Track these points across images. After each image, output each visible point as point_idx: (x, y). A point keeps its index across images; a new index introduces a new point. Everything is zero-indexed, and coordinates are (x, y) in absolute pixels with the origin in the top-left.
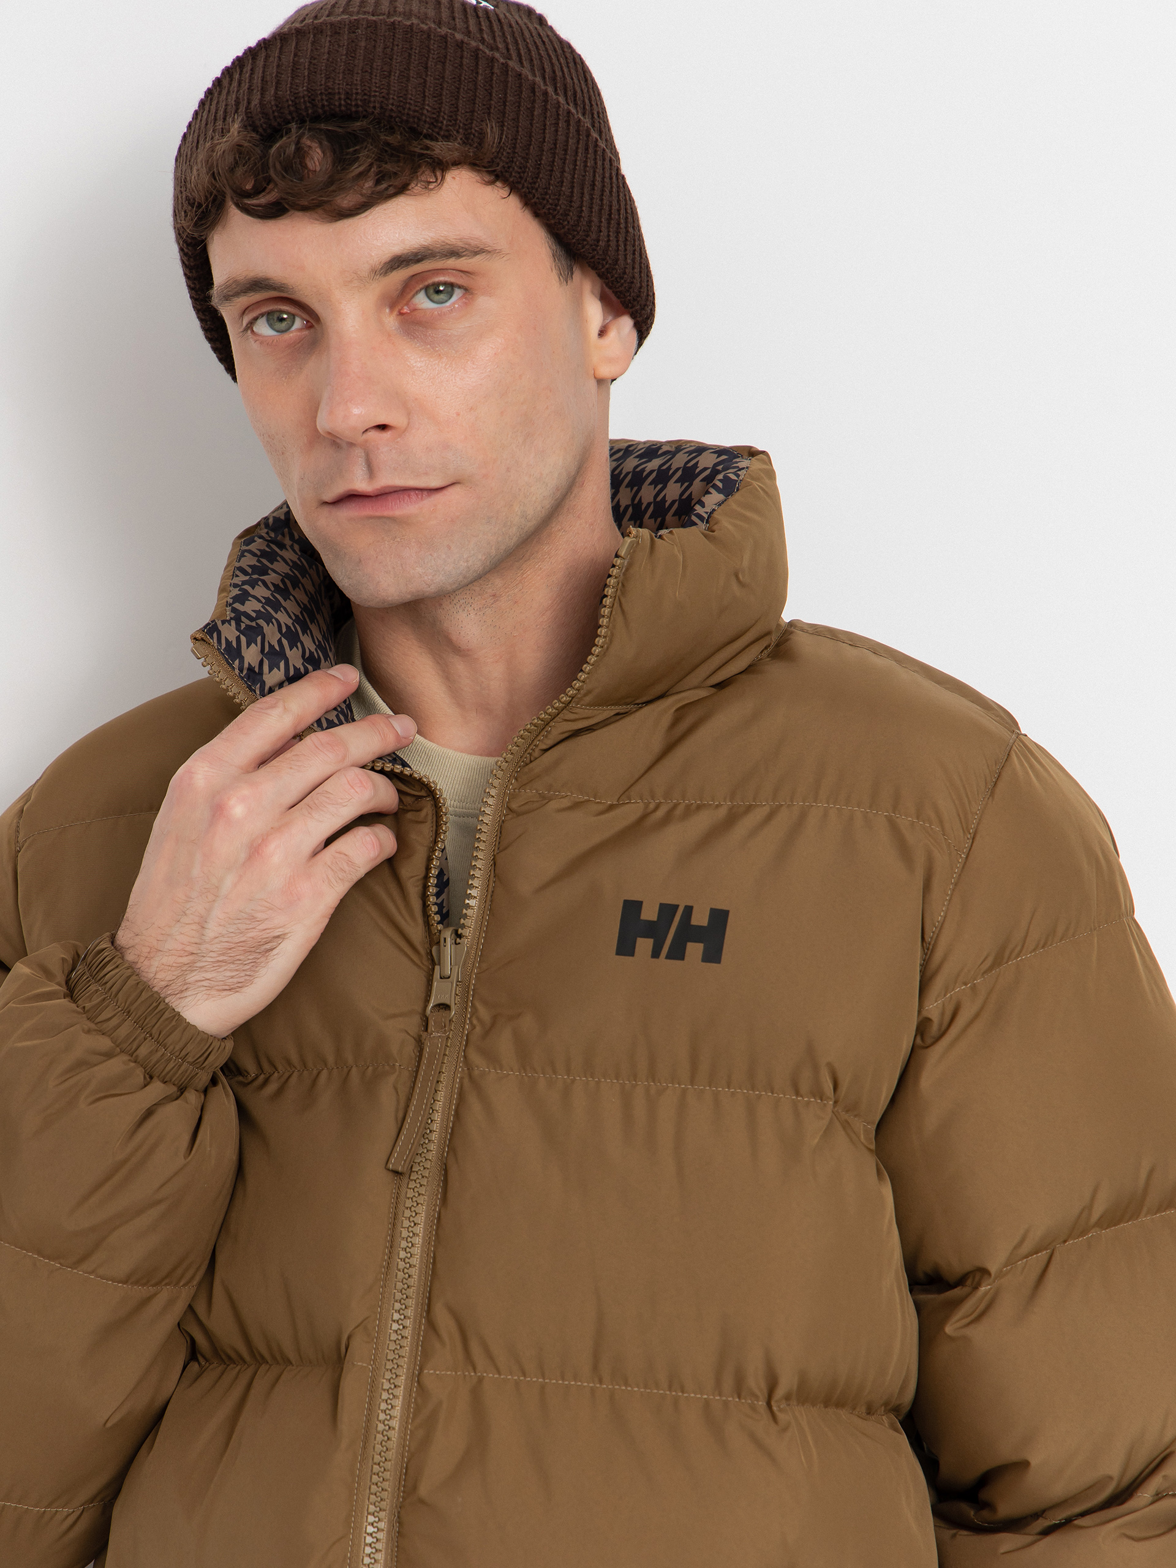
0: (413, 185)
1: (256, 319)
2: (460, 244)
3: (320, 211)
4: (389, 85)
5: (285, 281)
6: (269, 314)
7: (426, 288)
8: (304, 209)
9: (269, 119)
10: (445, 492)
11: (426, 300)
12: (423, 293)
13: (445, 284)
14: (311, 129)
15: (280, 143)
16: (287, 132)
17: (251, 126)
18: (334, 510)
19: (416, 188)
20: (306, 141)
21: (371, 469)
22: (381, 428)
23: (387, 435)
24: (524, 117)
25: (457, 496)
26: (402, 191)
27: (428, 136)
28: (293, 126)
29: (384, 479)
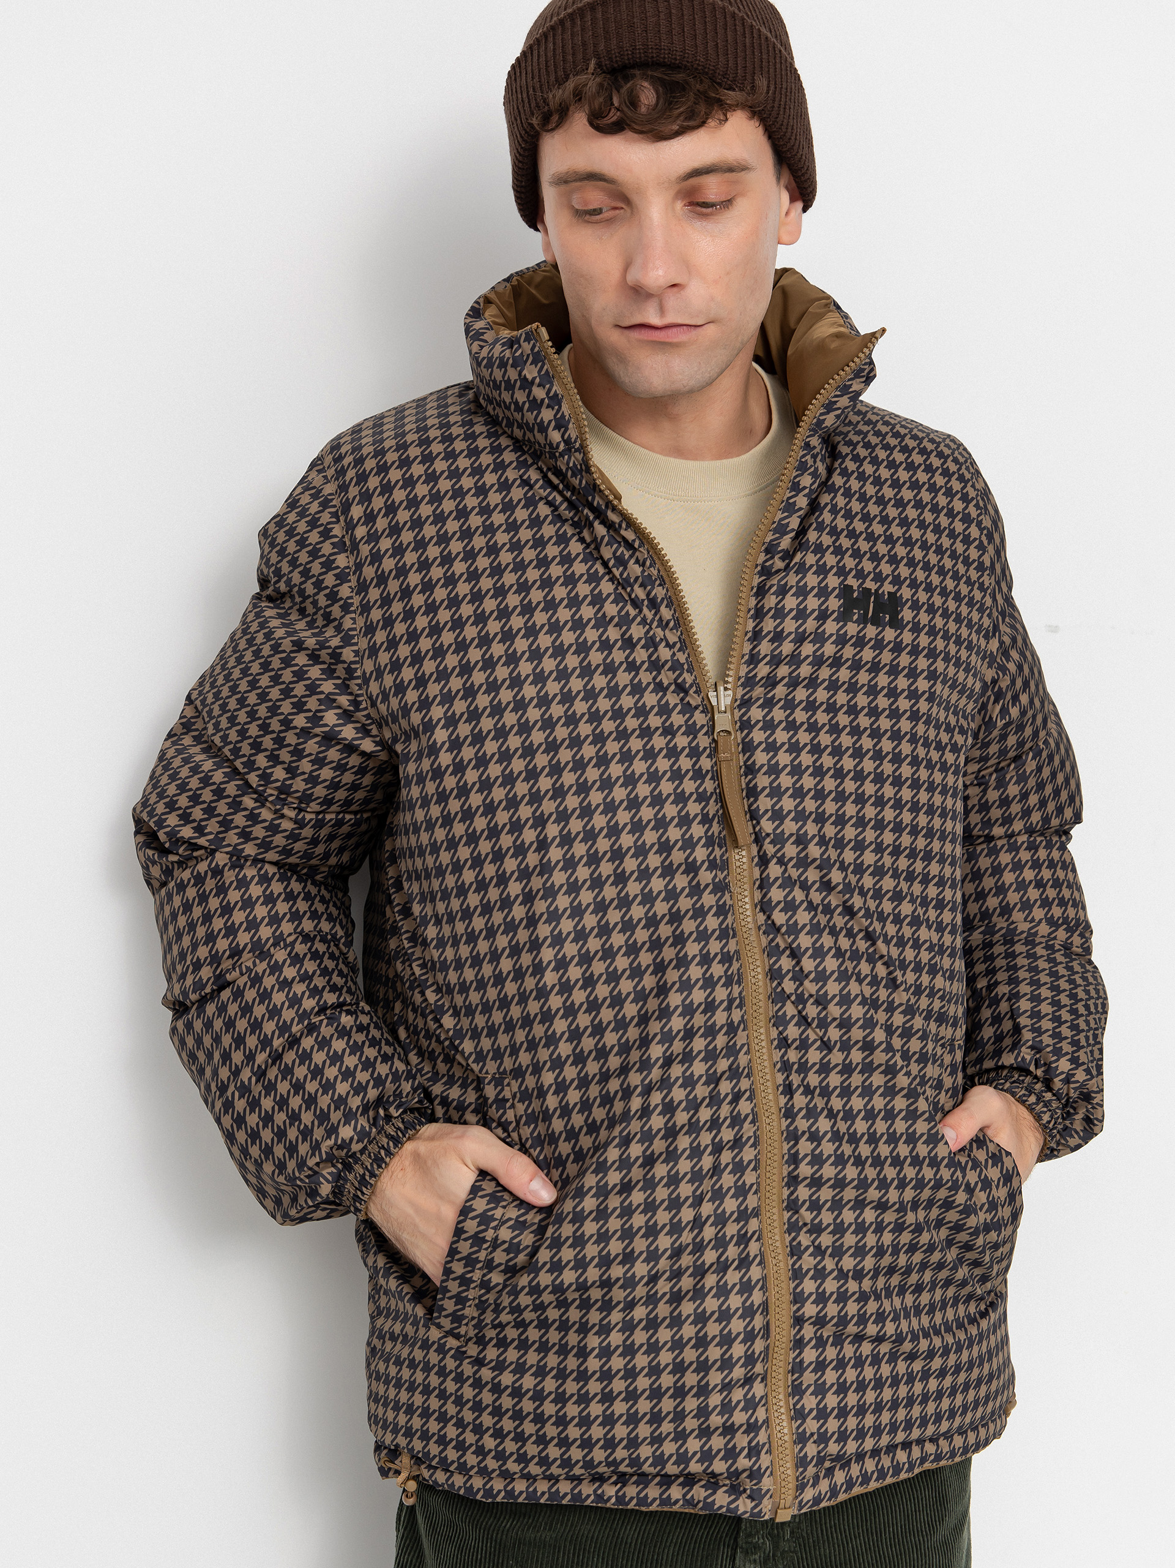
0: (710, 121)
2: (735, 164)
4: (696, 46)
9: (612, 62)
10: (705, 328)
14: (652, 77)
15: (629, 85)
16: (633, 76)
17: (599, 65)
18: (627, 332)
19: (712, 123)
20: (646, 84)
21: (662, 311)
22: (674, 286)
23: (675, 289)
24: (772, 70)
25: (711, 331)
26: (703, 124)
27: (720, 84)
28: (637, 72)
29: (670, 319)
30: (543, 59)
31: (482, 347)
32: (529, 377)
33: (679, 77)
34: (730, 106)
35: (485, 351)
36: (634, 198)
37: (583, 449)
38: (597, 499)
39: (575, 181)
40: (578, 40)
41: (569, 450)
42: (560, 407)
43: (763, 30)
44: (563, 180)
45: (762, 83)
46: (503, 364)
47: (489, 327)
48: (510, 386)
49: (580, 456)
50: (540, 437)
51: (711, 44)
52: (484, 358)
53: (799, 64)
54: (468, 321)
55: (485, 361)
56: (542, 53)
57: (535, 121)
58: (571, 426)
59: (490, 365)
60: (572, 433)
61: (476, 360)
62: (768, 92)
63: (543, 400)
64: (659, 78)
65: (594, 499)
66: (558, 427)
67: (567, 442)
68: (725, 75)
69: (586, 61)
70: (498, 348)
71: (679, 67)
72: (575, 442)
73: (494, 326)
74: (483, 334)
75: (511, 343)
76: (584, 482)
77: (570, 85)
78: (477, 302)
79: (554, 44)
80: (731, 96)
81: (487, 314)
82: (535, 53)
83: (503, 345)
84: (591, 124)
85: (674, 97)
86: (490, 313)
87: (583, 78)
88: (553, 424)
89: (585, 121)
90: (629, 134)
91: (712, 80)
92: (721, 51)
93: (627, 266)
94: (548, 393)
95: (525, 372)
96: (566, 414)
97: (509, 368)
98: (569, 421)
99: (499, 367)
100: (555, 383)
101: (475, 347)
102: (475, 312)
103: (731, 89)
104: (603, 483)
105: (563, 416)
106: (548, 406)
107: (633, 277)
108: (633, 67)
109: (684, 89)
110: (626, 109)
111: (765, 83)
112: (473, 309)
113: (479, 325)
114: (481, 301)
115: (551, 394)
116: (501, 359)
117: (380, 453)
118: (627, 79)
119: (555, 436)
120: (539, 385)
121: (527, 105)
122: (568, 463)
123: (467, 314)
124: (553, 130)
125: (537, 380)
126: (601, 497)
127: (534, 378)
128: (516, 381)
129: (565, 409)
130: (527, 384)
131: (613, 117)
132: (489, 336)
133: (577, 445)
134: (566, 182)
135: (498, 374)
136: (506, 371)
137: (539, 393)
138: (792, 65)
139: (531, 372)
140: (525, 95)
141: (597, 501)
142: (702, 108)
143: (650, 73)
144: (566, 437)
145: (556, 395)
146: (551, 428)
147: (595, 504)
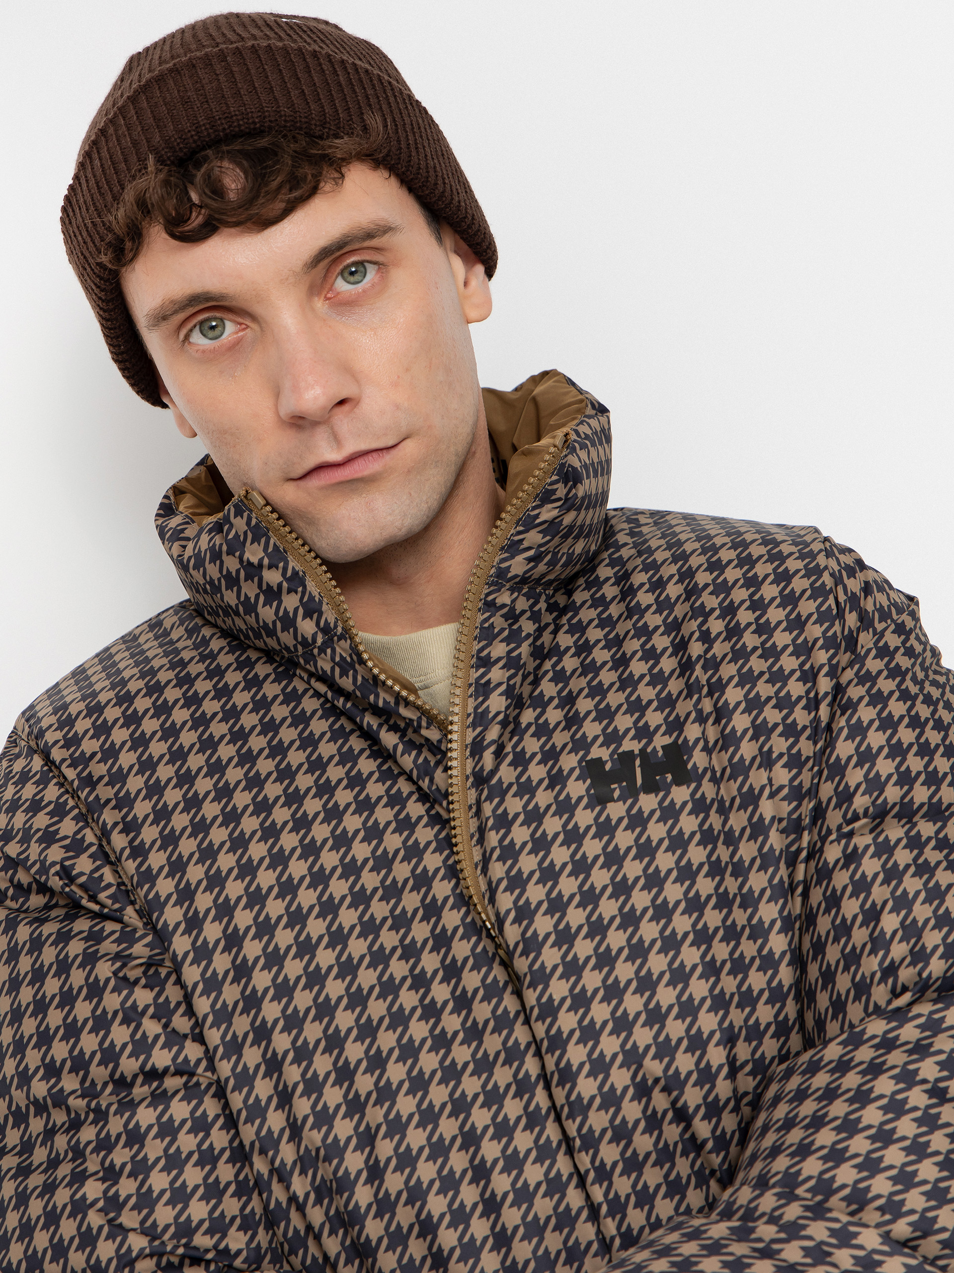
0: (322, 184)
1: (191, 330)
2: (372, 226)
3: (249, 224)
4: (276, 100)
5: (225, 291)
6: (201, 323)
7: (342, 273)
8: (236, 224)
9: (175, 151)
10: (400, 446)
11: (344, 283)
12: (340, 278)
13: (355, 264)
14: (228, 152)
15: (203, 170)
16: (206, 159)
17: (160, 160)
18: (302, 483)
19: (327, 186)
20: (226, 164)
21: (337, 440)
22: (342, 402)
23: (346, 408)
24: (384, 107)
25: (409, 448)
26: (314, 191)
27: (321, 137)
28: (209, 152)
29: (351, 447)
30: (92, 182)
31: (184, 547)
32: (255, 560)
33: (264, 142)
34: (343, 159)
35: (189, 552)
36: (258, 309)
37: (347, 634)
38: (382, 695)
39: (175, 312)
40: (127, 142)
41: (331, 639)
42: (305, 587)
43: (358, 62)
44: (161, 317)
45: (374, 121)
46: (216, 556)
47: (189, 521)
48: (232, 581)
49: (346, 644)
50: (287, 638)
51: (294, 93)
52: (190, 558)
53: (418, 95)
54: (159, 522)
55: (192, 561)
56: (90, 175)
57: (104, 259)
58: (325, 607)
59: (200, 563)
60: (329, 615)
61: (182, 565)
62: (386, 126)
63: (280, 585)
64: (238, 151)
65: (377, 696)
66: (308, 614)
67: (326, 630)
68: (323, 124)
69: (143, 161)
70: (205, 538)
71: (262, 131)
72: (336, 626)
73: (193, 518)
74: (182, 531)
75: (218, 528)
76: (360, 678)
77: (129, 195)
78: (166, 497)
79: (100, 159)
80: (342, 145)
81: (181, 508)
82: (83, 181)
83: (210, 531)
84: (173, 236)
85: (266, 168)
86: (185, 505)
87: (141, 183)
88: (301, 611)
89: (165, 236)
90: (227, 231)
91: (310, 135)
92: (310, 99)
93: (277, 394)
94: (284, 574)
95: (247, 555)
96: (315, 593)
97: (224, 557)
98: (321, 602)
99: (213, 561)
100: (290, 558)
101: (176, 549)
102: (167, 509)
103: (337, 136)
104: (382, 671)
105: (311, 598)
106: (289, 591)
107: (289, 405)
108: (204, 148)
109: (276, 154)
110: (209, 201)
111: (379, 119)
112: (162, 506)
113: (174, 522)
114: (171, 493)
115: (289, 573)
116: (212, 549)
117: (96, 710)
118: (198, 165)
119: (307, 627)
120: (270, 567)
121: (90, 244)
122: (333, 659)
123: (157, 515)
124: (132, 260)
125: (266, 561)
126: (386, 691)
127: (261, 560)
128: (238, 571)
129: (312, 587)
130: (253, 571)
131: (197, 220)
132: (191, 531)
133: (340, 630)
134: (165, 318)
135: (213, 570)
136: (222, 563)
137: (272, 577)
138: (411, 97)
139: (254, 553)
140: (85, 234)
141: (383, 698)
142: (307, 171)
143: (225, 148)
144: (322, 624)
145: (295, 573)
146: (299, 618)
147: (381, 704)
